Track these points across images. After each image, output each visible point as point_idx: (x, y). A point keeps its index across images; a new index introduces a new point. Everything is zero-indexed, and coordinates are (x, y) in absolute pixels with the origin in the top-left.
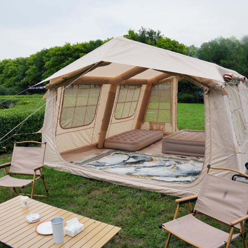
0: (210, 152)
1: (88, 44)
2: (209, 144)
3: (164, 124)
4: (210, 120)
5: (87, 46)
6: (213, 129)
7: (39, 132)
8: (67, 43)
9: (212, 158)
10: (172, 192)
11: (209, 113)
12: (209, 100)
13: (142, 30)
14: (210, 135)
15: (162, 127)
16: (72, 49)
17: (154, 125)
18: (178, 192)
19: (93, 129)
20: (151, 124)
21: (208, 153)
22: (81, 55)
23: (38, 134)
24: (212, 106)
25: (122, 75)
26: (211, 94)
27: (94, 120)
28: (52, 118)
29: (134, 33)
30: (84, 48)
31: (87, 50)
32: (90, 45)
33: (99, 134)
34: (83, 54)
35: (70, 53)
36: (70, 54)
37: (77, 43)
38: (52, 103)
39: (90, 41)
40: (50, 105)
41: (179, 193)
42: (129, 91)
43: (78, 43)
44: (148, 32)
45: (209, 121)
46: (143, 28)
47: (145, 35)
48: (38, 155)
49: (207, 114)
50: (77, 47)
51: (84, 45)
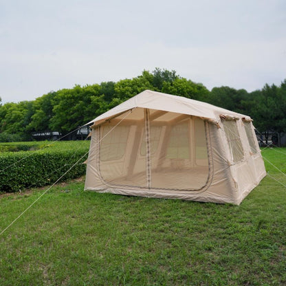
1: (100, 86)
8: (77, 85)
13: (156, 71)
16: (83, 91)
22: (92, 98)
29: (149, 74)
30: (95, 90)
34: (94, 96)
35: (81, 96)
43: (89, 85)
44: (163, 73)
47: (160, 77)
50: (88, 89)
51: (95, 87)
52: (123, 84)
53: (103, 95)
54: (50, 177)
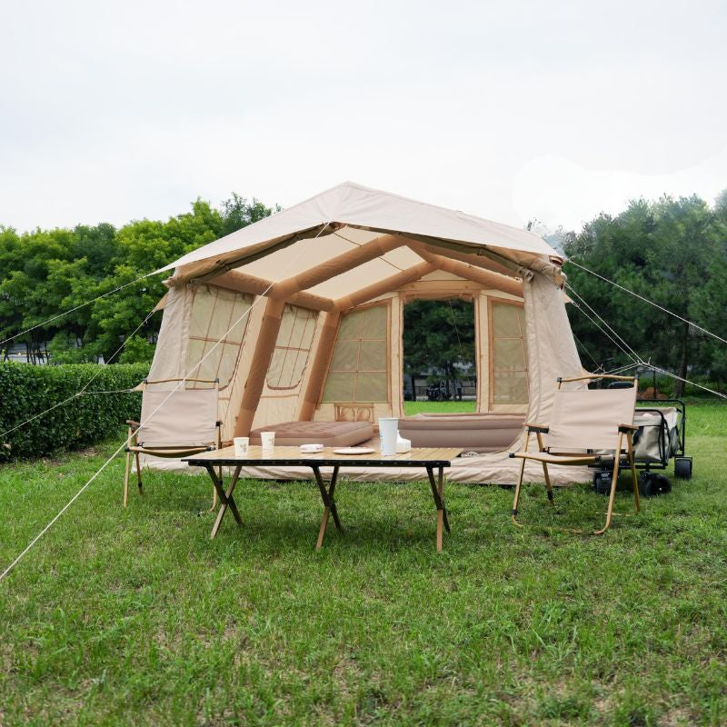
0: (539, 387)
1: (74, 234)
2: (536, 372)
3: (372, 407)
4: (535, 327)
5: (71, 240)
6: (542, 345)
7: (138, 388)
8: (6, 228)
9: (542, 396)
10: (470, 474)
11: (535, 315)
12: (532, 293)
13: (233, 203)
14: (538, 355)
15: (366, 413)
16: (23, 245)
17: (346, 410)
18: (483, 471)
19: (227, 402)
20: (339, 408)
21: (535, 390)
22: (52, 265)
23: (134, 393)
24: (539, 304)
25: (296, 277)
26: (535, 283)
27: (232, 382)
28: (178, 353)
29: (210, 211)
30: (61, 244)
31: (71, 250)
32: (78, 237)
33: (237, 418)
34: (58, 260)
35: (17, 258)
36: (16, 261)
37: (39, 231)
38: (182, 318)
39: (77, 224)
40: (175, 323)
41: (483, 474)
42: (298, 321)
43: (42, 231)
44: (250, 210)
45: (533, 330)
46: (236, 198)
47: (240, 218)
48: (204, 404)
49: (528, 318)
50: (39, 241)
51: (61, 237)
52: (144, 230)
53: (85, 260)
54: (10, 437)
